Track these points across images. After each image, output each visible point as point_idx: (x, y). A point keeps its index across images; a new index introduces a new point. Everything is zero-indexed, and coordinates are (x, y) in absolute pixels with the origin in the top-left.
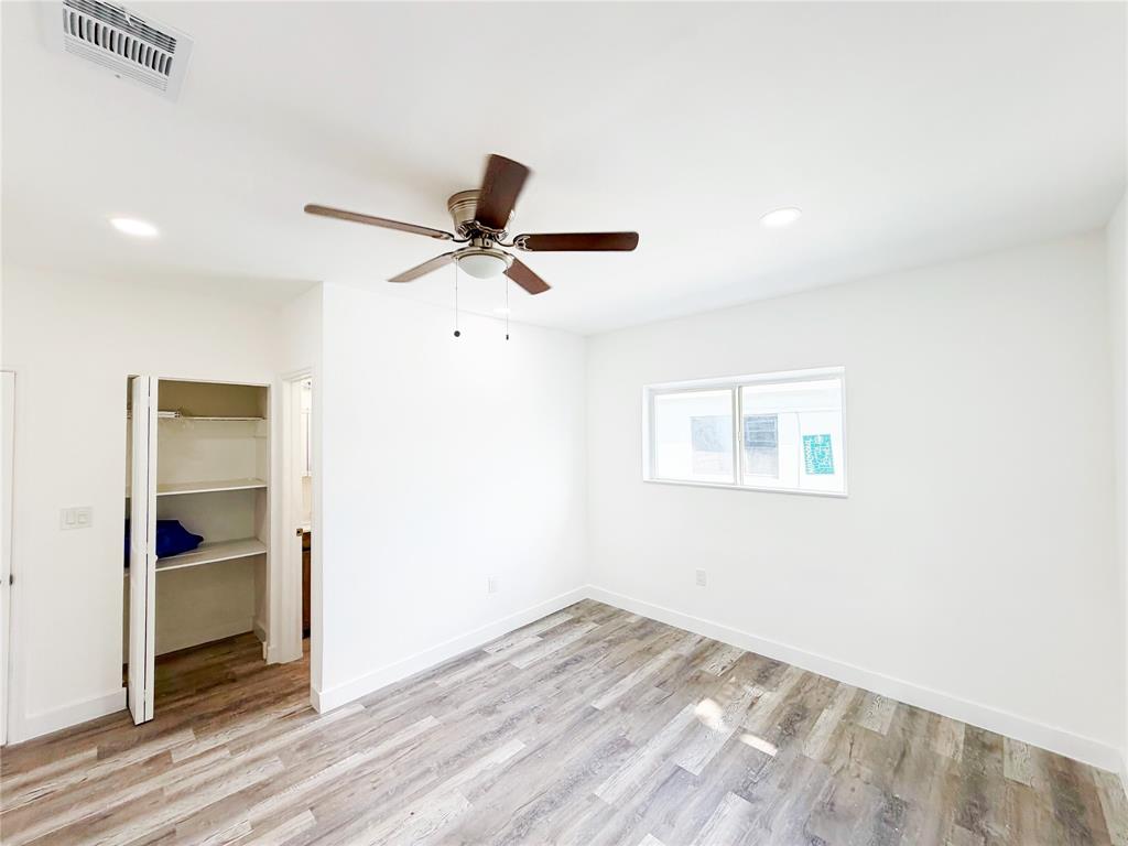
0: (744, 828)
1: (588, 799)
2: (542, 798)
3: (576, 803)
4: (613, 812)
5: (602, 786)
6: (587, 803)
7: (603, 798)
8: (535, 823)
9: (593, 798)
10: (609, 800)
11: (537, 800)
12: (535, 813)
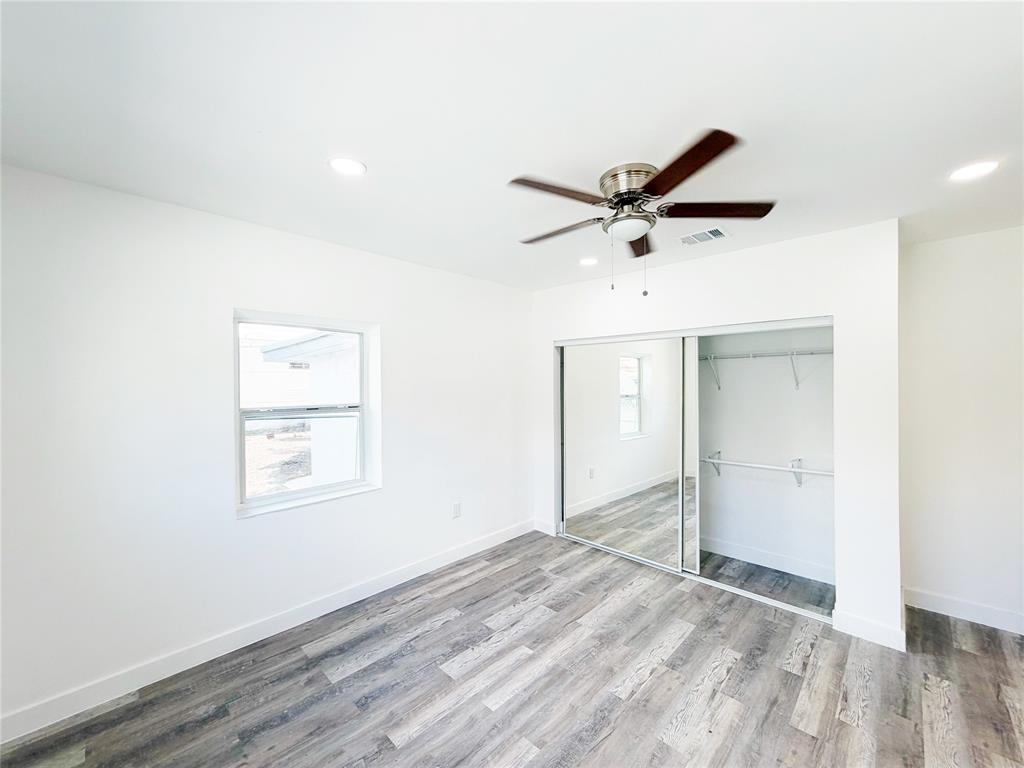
0: (412, 715)
1: (545, 743)
2: (592, 745)
3: (556, 739)
4: (520, 732)
5: (531, 758)
6: (548, 739)
7: (531, 745)
8: (591, 721)
9: (540, 744)
10: (525, 742)
11: (595, 743)
12: (595, 729)
